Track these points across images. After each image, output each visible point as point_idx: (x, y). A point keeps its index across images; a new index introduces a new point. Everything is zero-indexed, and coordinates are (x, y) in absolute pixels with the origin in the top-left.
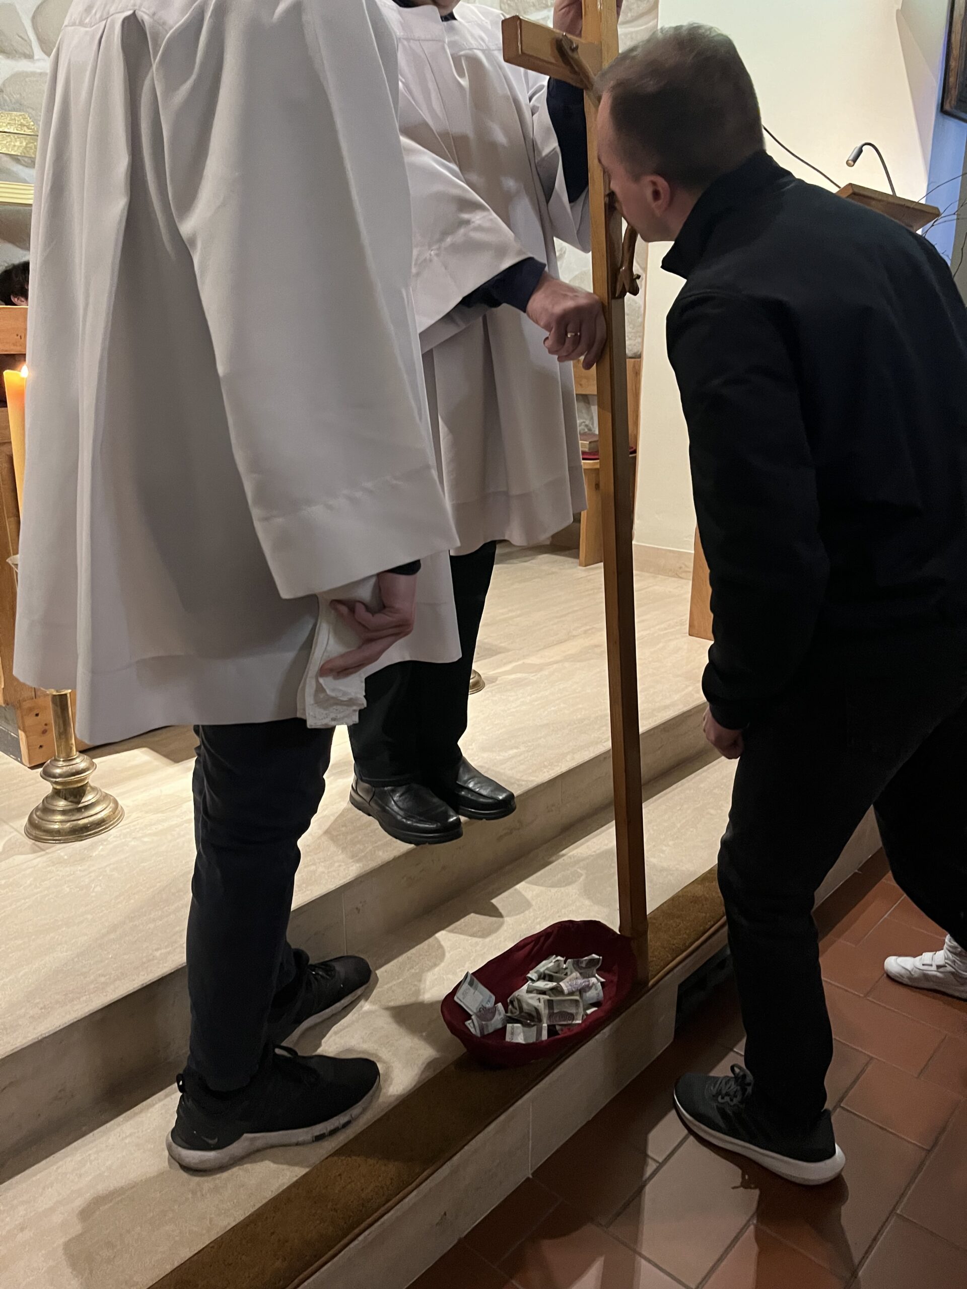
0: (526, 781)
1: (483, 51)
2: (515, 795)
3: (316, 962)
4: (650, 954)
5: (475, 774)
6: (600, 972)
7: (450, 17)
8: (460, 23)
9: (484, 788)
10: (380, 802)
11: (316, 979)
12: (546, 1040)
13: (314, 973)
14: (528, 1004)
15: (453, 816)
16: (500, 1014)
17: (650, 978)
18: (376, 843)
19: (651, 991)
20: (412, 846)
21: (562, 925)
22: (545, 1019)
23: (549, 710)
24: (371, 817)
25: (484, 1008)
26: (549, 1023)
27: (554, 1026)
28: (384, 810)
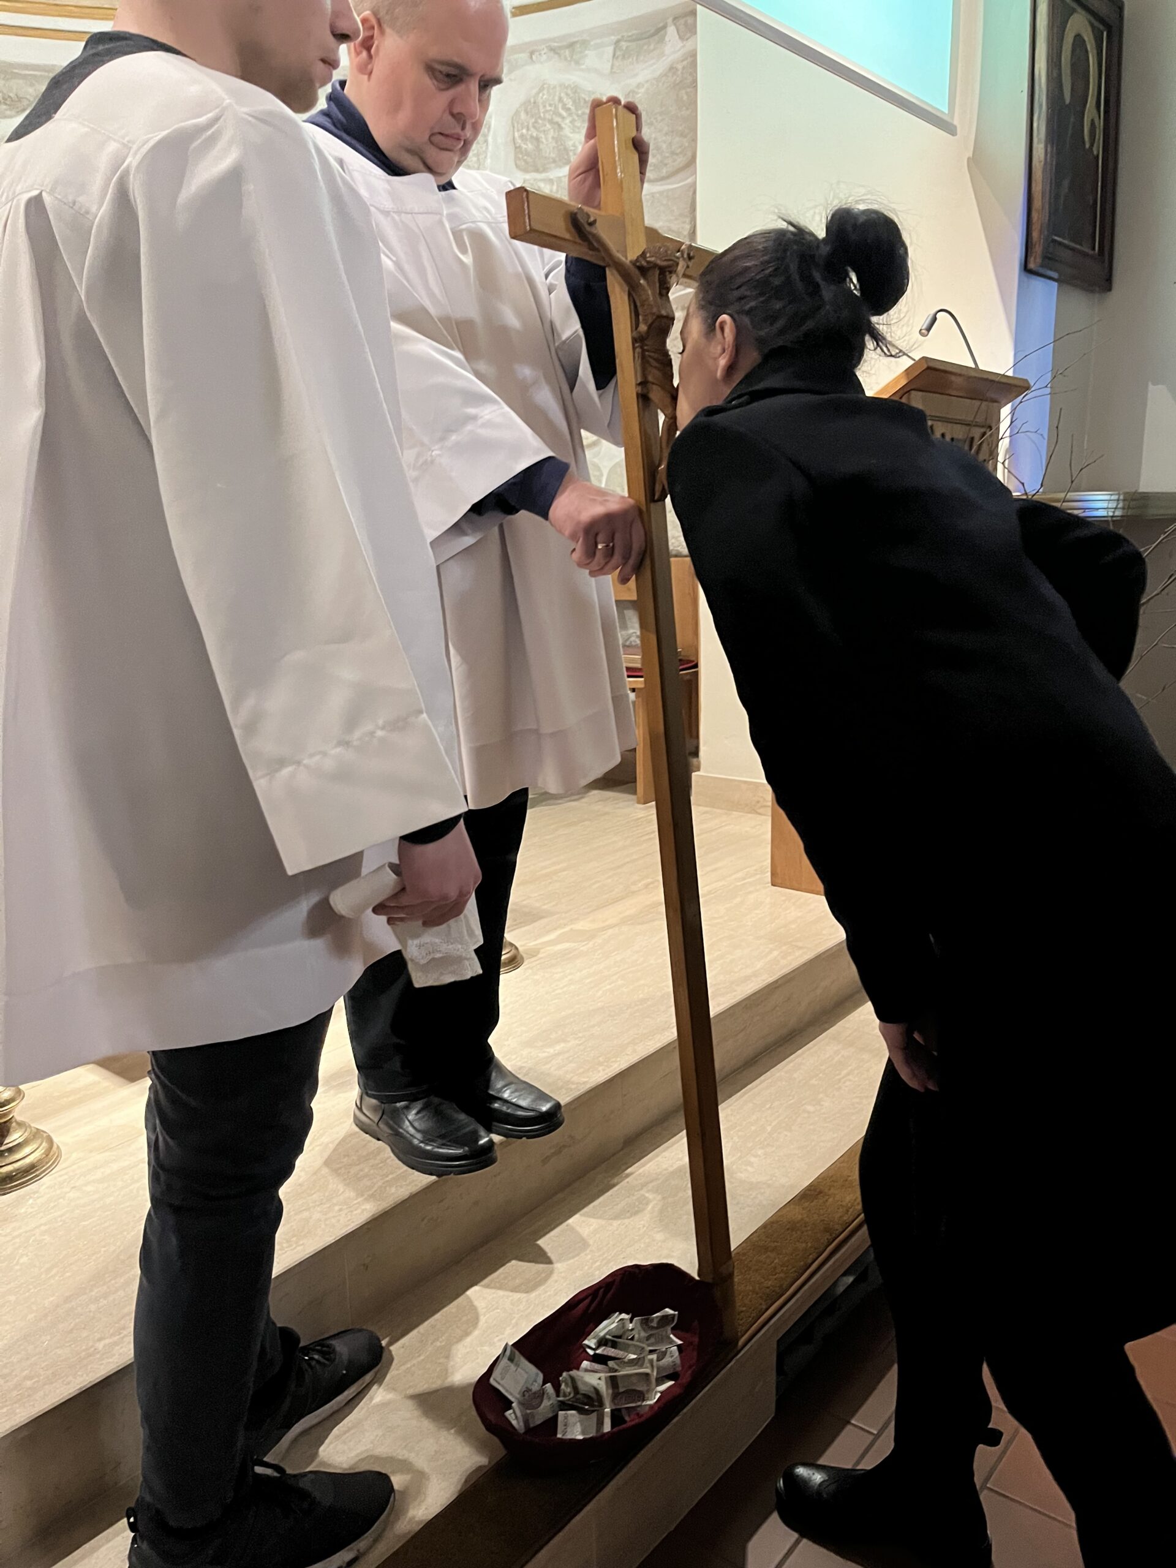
0: (577, 1083)
1: (489, 224)
2: (562, 1103)
3: (308, 1343)
4: (738, 1304)
5: (513, 1080)
6: (674, 1332)
7: (448, 186)
8: (462, 193)
9: (522, 1097)
10: (391, 1122)
11: (309, 1365)
12: (608, 1432)
13: (306, 1358)
14: (586, 1384)
15: (484, 1138)
16: (549, 1399)
17: (739, 1334)
18: (387, 1177)
19: (743, 1352)
20: (434, 1178)
21: (625, 1271)
22: (607, 1401)
23: (604, 989)
24: (380, 1142)
25: (528, 1390)
26: (614, 1408)
27: (619, 1410)
28: (397, 1134)
